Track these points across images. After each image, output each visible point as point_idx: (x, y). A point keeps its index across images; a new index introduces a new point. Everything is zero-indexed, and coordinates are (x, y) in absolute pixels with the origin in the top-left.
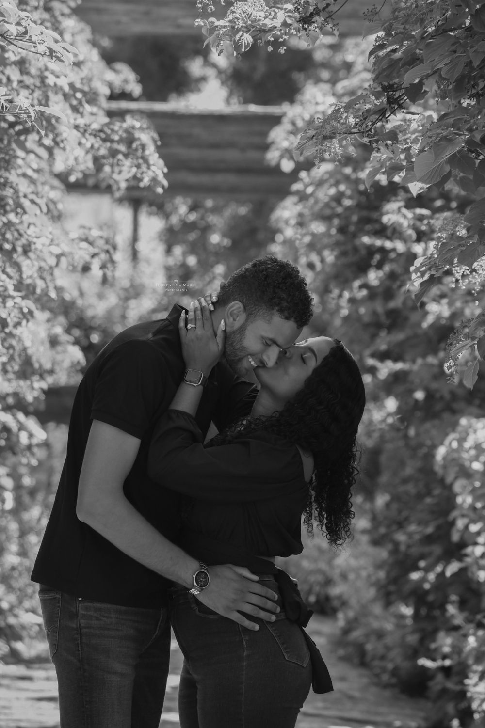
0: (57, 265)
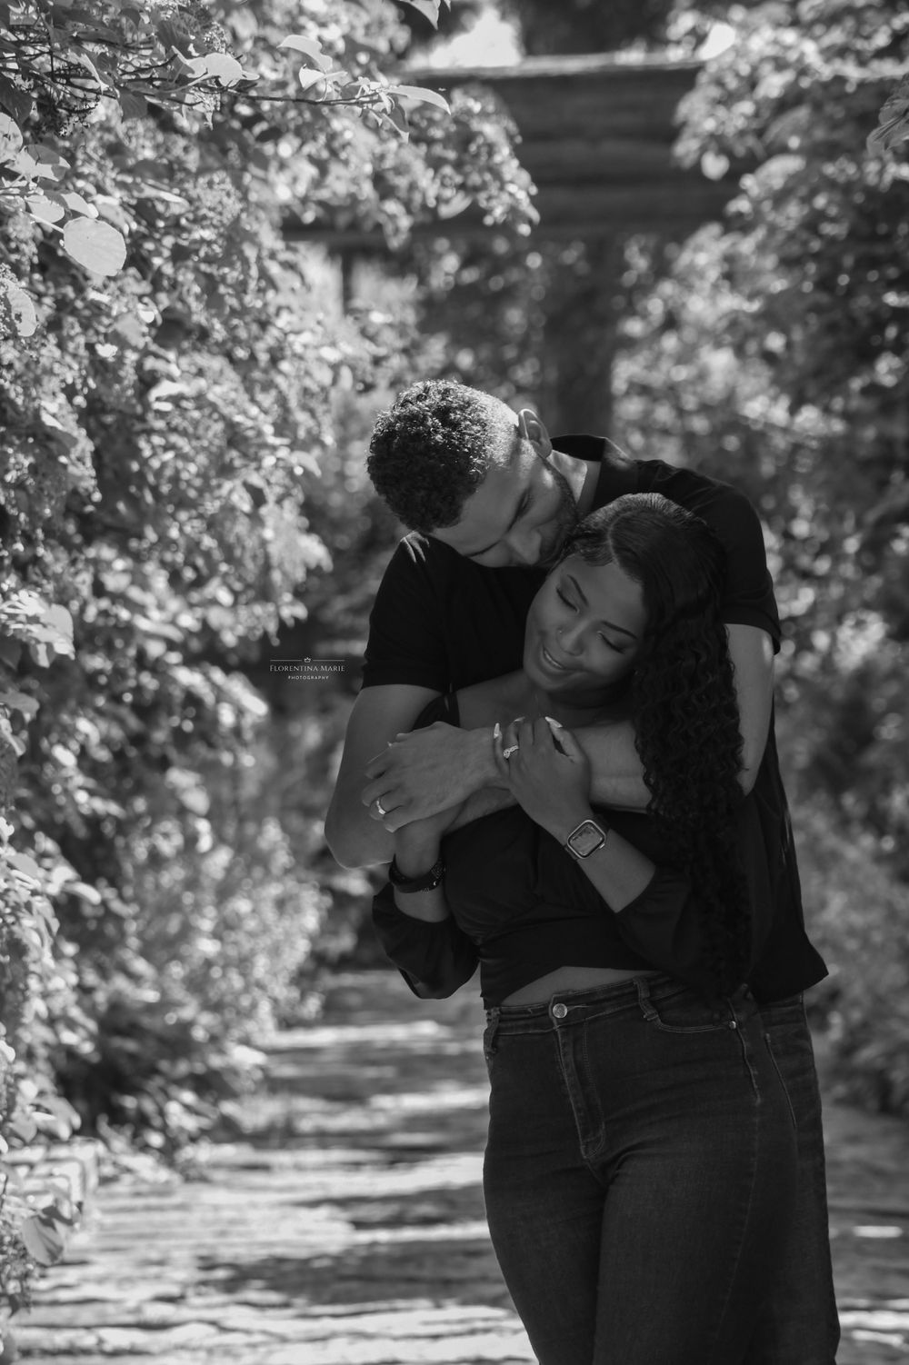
0: (335, 381)
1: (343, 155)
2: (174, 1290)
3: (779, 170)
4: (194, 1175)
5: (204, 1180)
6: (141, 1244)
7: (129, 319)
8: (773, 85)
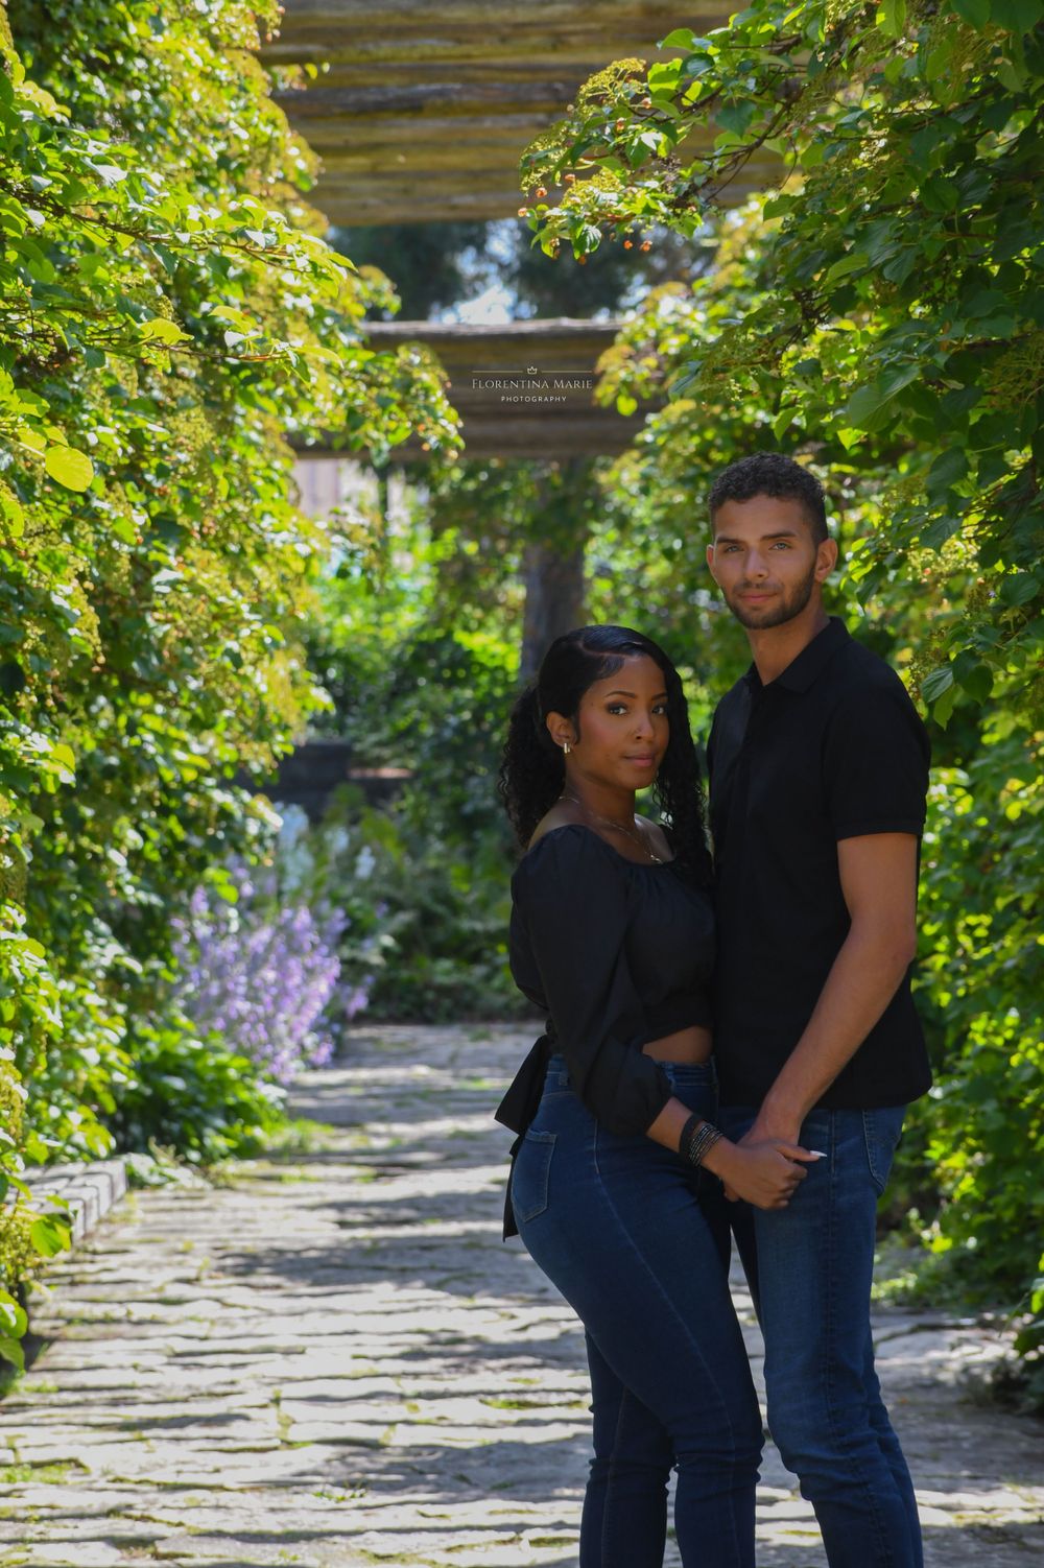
1: (309, 396)
2: (192, 1274)
3: (678, 408)
4: (223, 1185)
5: (229, 1187)
6: (172, 1237)
7: (124, 523)
8: (673, 345)
